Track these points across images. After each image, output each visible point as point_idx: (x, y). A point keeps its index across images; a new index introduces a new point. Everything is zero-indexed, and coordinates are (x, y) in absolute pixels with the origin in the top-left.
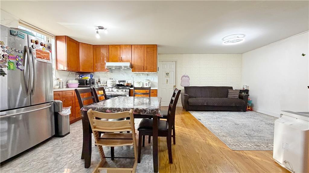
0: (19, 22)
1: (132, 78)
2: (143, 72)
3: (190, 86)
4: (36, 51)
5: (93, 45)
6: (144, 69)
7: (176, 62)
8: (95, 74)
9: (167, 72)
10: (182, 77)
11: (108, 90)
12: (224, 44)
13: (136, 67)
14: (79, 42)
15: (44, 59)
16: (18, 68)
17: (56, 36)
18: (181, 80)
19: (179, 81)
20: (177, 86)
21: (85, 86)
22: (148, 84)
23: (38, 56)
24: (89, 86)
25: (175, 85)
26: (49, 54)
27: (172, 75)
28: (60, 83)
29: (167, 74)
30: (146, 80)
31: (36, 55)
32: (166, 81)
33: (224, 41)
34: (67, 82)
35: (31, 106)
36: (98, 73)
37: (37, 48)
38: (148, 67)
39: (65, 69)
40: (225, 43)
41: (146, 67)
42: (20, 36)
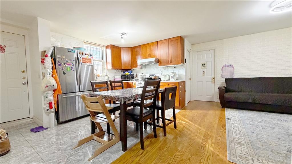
0: (84, 42)
1: (161, 72)
2: (168, 65)
3: (235, 77)
4: (82, 59)
5: (131, 48)
6: (168, 63)
7: (214, 49)
8: (134, 71)
9: (203, 62)
10: (223, 67)
11: (138, 82)
12: (272, 13)
13: (162, 61)
14: (121, 47)
15: (87, 63)
16: (72, 70)
17: (106, 46)
18: (222, 70)
19: (219, 72)
20: (215, 78)
21: (126, 80)
22: (173, 77)
23: (83, 62)
24: (129, 79)
25: (213, 77)
26: (91, 59)
27: (209, 65)
28: (108, 78)
29: (204, 65)
30: (171, 73)
31: (82, 61)
32: (202, 73)
33: (272, 9)
34: (114, 78)
35: (80, 92)
36: (136, 69)
37: (83, 57)
38: (173, 60)
39: (111, 68)
40: (273, 10)
41: (171, 60)
42: (73, 51)
